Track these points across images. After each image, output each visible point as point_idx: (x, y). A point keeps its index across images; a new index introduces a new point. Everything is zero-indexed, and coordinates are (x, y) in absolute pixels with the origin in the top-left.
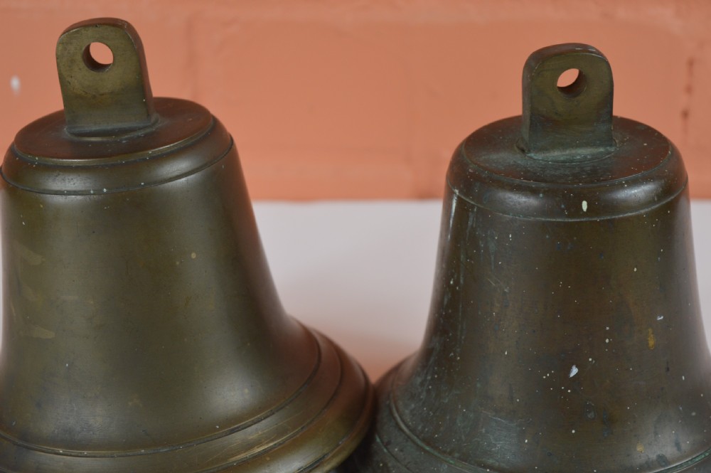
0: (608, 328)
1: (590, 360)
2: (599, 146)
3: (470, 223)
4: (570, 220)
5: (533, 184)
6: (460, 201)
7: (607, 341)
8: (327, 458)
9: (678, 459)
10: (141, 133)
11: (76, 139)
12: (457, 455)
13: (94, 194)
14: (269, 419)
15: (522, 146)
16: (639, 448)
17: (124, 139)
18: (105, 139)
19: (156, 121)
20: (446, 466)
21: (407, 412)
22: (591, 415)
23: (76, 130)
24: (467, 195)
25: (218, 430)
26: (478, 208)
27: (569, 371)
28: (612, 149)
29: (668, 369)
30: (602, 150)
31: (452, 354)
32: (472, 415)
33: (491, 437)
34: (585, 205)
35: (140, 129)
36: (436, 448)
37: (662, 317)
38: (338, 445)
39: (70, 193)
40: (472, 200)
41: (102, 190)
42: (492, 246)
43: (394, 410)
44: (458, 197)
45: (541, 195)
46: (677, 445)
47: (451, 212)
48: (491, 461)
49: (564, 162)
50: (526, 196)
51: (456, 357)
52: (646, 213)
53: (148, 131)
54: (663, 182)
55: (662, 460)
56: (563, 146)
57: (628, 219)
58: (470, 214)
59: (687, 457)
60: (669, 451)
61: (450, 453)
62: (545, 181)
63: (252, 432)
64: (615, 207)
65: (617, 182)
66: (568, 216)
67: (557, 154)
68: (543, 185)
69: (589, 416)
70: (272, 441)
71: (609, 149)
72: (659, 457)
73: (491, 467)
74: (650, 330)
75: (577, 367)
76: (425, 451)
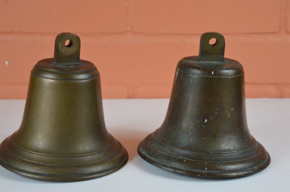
0: (217, 109)
1: (211, 118)
3: (181, 77)
4: (208, 76)
5: (199, 66)
6: (179, 72)
7: (216, 113)
9: (234, 151)
12: (170, 144)
15: (198, 60)
16: (223, 146)
20: (167, 147)
22: (210, 134)
24: (181, 70)
26: (184, 73)
27: (205, 120)
28: (224, 63)
29: (233, 125)
30: (220, 63)
32: (176, 133)
33: (181, 139)
34: (213, 73)
36: (165, 143)
37: (233, 109)
42: (186, 84)
44: (179, 71)
45: (201, 69)
46: (234, 147)
47: (176, 76)
48: (180, 146)
49: (209, 63)
50: (197, 69)
51: (173, 117)
52: (230, 78)
54: (236, 70)
55: (229, 150)
56: (210, 60)
57: (224, 78)
58: (181, 75)
59: (236, 151)
60: (231, 148)
62: (203, 66)
64: (221, 75)
65: (223, 68)
66: (208, 75)
67: (207, 62)
68: (202, 67)
69: (209, 134)
71: (223, 63)
72: (228, 149)
73: (180, 147)
74: (229, 112)
75: (207, 120)
76: (162, 144)
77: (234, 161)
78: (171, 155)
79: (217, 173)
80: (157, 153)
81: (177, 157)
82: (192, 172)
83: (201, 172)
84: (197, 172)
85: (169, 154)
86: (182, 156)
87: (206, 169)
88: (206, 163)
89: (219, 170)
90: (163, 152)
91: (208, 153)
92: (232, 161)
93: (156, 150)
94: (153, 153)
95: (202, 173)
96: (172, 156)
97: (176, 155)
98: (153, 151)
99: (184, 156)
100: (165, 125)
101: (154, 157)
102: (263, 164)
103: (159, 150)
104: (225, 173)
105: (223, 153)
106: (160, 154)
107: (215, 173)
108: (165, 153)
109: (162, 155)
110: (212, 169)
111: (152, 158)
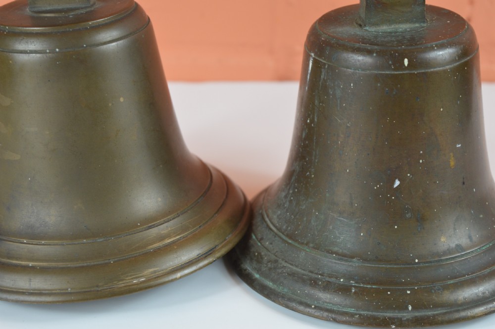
0: (421, 152)
1: (409, 175)
2: (415, 22)
3: (322, 77)
4: (396, 73)
5: (369, 47)
6: (315, 62)
7: (421, 161)
8: (218, 248)
9: (471, 248)
10: (83, 11)
11: (36, 15)
12: (311, 245)
13: (49, 53)
14: (176, 220)
15: (360, 22)
16: (443, 239)
17: (71, 15)
18: (56, 15)
19: (94, 4)
20: (304, 253)
21: (275, 217)
22: (409, 215)
23: (36, 9)
24: (320, 56)
25: (140, 226)
26: (329, 65)
27: (393, 183)
28: (425, 25)
29: (464, 183)
30: (417, 25)
31: (308, 173)
32: (322, 217)
33: (337, 232)
34: (406, 62)
35: (82, 8)
36: (296, 241)
37: (460, 145)
38: (225, 240)
39: (32, 52)
40: (324, 60)
41: (55, 50)
42: (339, 93)
43: (265, 216)
44: (314, 58)
45: (375, 55)
46: (470, 237)
47: (308, 70)
48: (336, 249)
49: (390, 33)
50: (364, 55)
51: (311, 175)
52: (450, 69)
53: (88, 10)
54: (462, 46)
55: (459, 248)
56: (390, 22)
57: (437, 72)
58: (323, 70)
59: (476, 246)
60: (464, 241)
61: (307, 244)
62: (378, 45)
63: (163, 229)
64: (427, 64)
65: (429, 45)
66: (394, 70)
67: (385, 28)
68: (376, 47)
69: (407, 216)
70: (179, 235)
71: (422, 24)
72: (457, 246)
73: (337, 253)
74: (452, 154)
75: (399, 180)
76: (289, 243)
77: (474, 275)
78: (317, 274)
79: (437, 315)
80: (280, 271)
81: (333, 280)
82: (375, 318)
83: (398, 318)
84: (390, 318)
85: (311, 272)
86: (344, 276)
87: (410, 308)
88: (409, 292)
89: (442, 305)
90: (294, 268)
91: (409, 264)
92: (470, 276)
93: (276, 261)
94: (270, 269)
95: (400, 320)
96: (318, 279)
97: (330, 276)
98: (269, 265)
99: (349, 277)
101: (274, 281)
103: (283, 260)
104: (458, 311)
105: (447, 259)
106: (289, 274)
107: (434, 316)
108: (300, 270)
109: (292, 274)
110: (425, 307)
111: (270, 284)
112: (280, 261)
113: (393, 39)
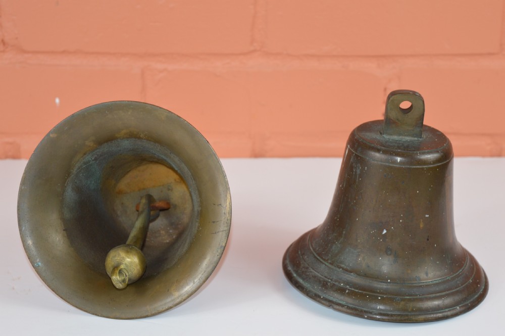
0: (402, 215)
1: (392, 228)
2: (415, 137)
3: (351, 160)
4: (391, 165)
5: (379, 147)
7: (401, 221)
9: (426, 279)
12: (329, 261)
20: (324, 266)
22: (389, 253)
24: (352, 148)
26: (355, 154)
27: (383, 231)
28: (421, 139)
29: (428, 240)
30: (416, 139)
32: (339, 245)
33: (345, 256)
34: (399, 159)
36: (322, 258)
37: (428, 216)
40: (354, 150)
42: (358, 172)
44: (349, 149)
45: (381, 152)
46: (427, 274)
48: (343, 266)
49: (397, 141)
50: (375, 151)
51: (337, 219)
52: (426, 168)
58: (352, 156)
59: (430, 280)
60: (422, 275)
61: (327, 260)
62: (385, 147)
65: (415, 152)
66: (391, 163)
67: (396, 138)
68: (383, 148)
71: (419, 139)
72: (417, 277)
73: (343, 268)
74: (422, 220)
75: (386, 230)
76: (317, 259)
77: (423, 297)
78: (329, 279)
79: (394, 315)
80: (308, 274)
81: (337, 283)
82: (356, 310)
83: (369, 312)
84: (365, 311)
85: (326, 277)
86: (344, 282)
87: (378, 308)
88: (379, 298)
90: (317, 273)
92: (421, 297)
93: (307, 268)
94: (303, 272)
95: (371, 313)
96: (329, 282)
97: (336, 281)
98: (303, 269)
99: (347, 283)
100: (326, 228)
101: (303, 279)
102: (472, 300)
103: (312, 268)
106: (313, 276)
108: (319, 275)
109: (315, 277)
111: (301, 281)
112: (310, 268)
113: (396, 145)
